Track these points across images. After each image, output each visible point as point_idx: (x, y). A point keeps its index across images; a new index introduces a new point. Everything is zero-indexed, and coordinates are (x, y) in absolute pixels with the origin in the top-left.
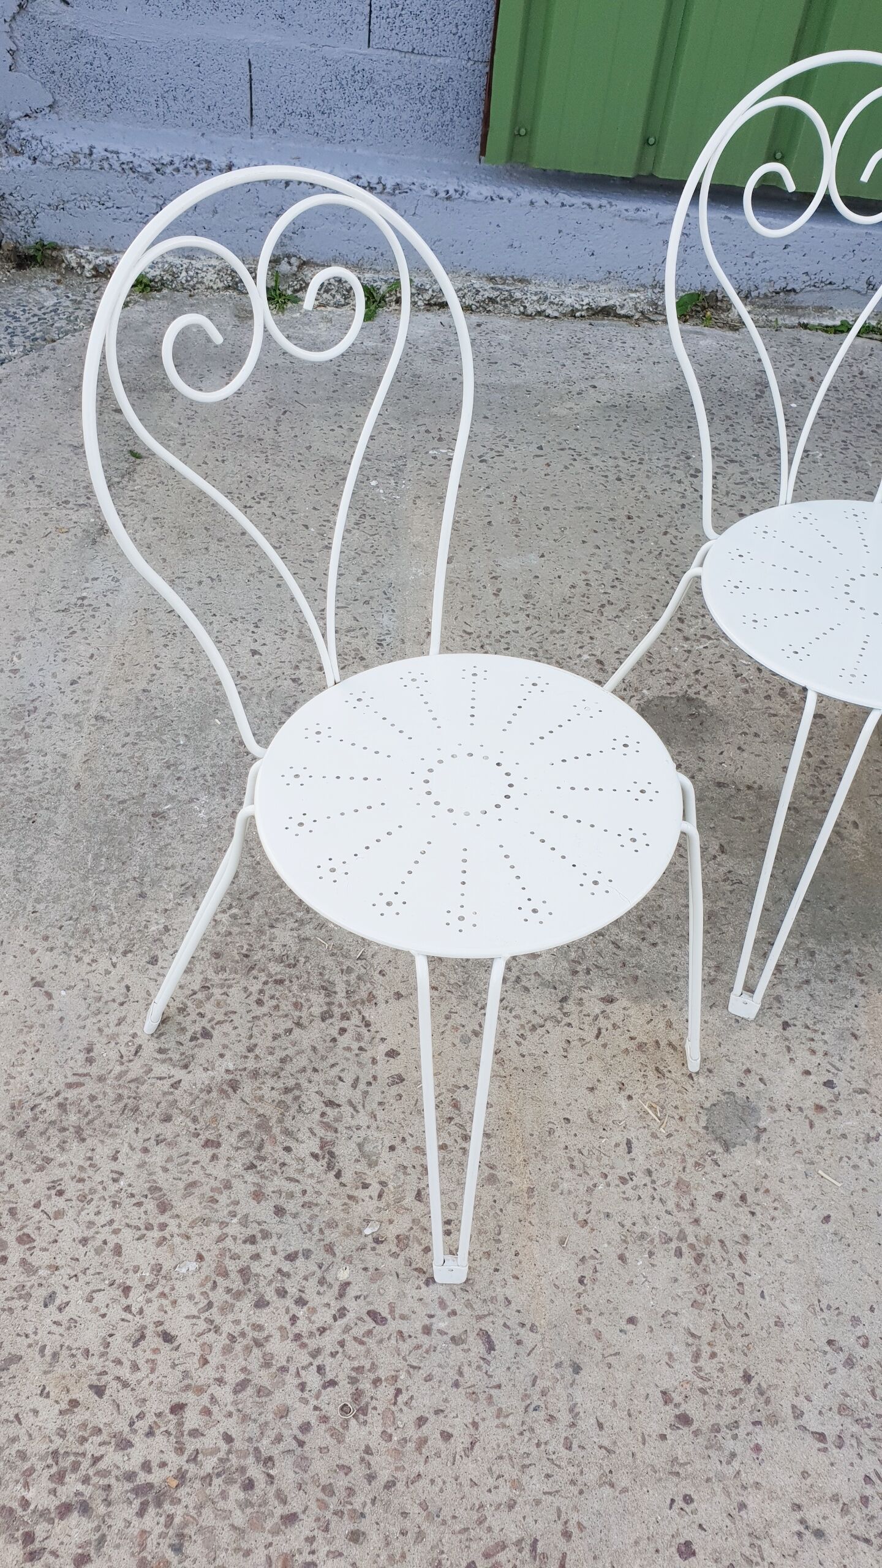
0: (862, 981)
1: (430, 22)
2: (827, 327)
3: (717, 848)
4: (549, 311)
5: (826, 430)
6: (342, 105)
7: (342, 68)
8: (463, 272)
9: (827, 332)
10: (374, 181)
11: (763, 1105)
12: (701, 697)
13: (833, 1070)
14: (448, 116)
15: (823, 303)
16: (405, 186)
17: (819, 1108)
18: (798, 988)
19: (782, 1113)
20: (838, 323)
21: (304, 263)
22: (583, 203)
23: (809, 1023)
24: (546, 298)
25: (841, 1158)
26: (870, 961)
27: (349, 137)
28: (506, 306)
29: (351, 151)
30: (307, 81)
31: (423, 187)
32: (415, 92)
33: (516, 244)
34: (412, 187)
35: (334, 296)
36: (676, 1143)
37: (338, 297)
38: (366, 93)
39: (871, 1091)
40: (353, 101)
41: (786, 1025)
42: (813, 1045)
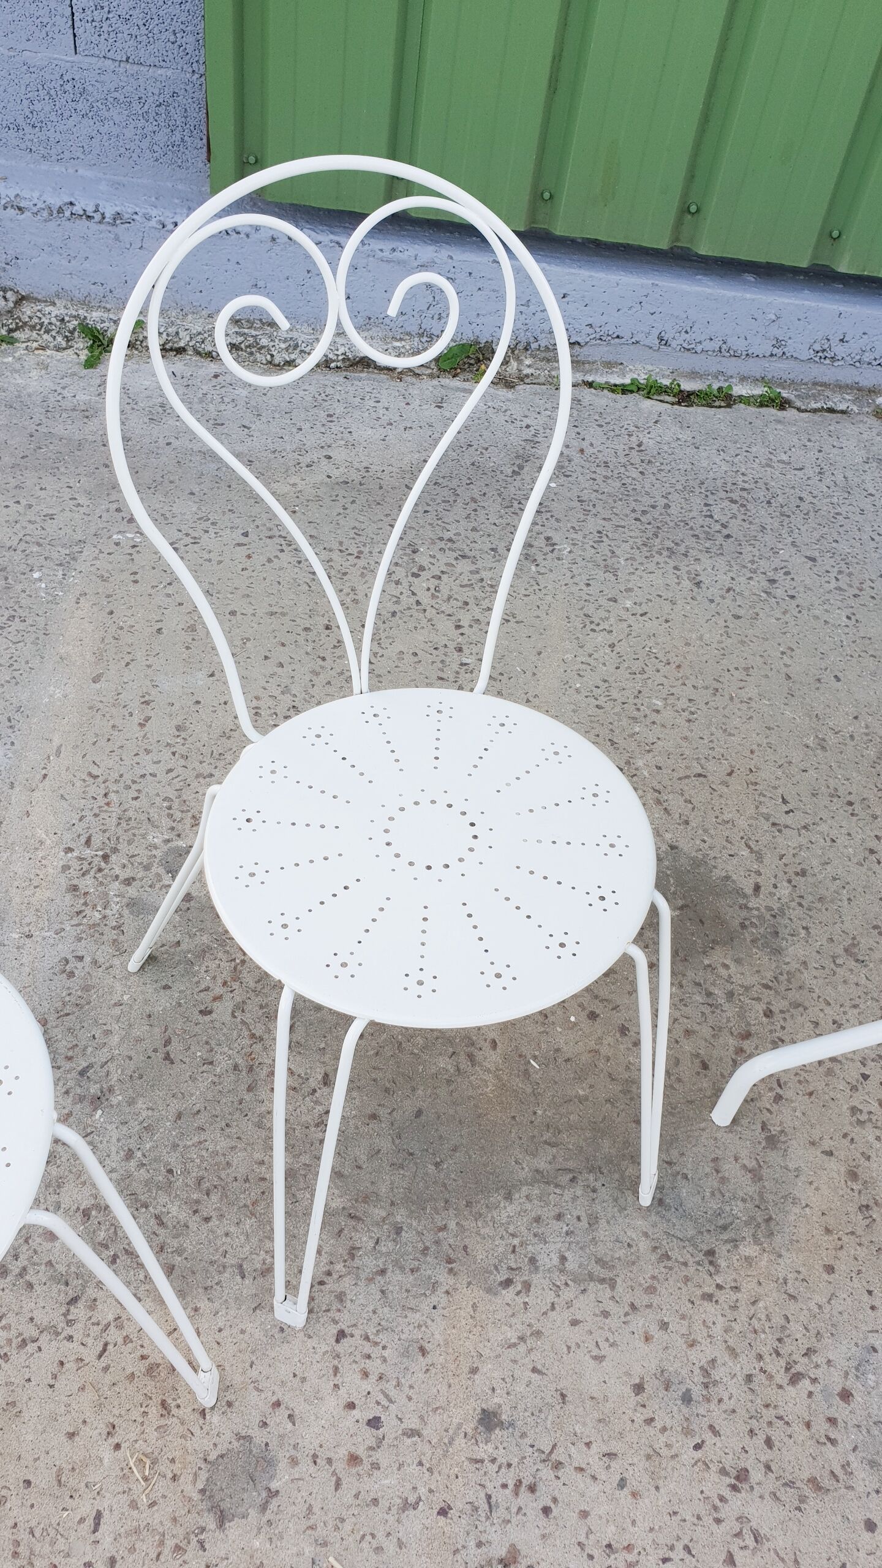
0: (451, 1270)
1: (142, 27)
2: (615, 385)
3: (320, 1077)
5: (583, 517)
6: (53, 117)
7: (48, 77)
8: (205, 313)
9: (613, 391)
10: (90, 210)
11: (282, 1456)
13: (385, 1402)
14: (178, 136)
15: (610, 358)
16: (126, 216)
17: (354, 1459)
18: (370, 1280)
19: (306, 1466)
20: (627, 381)
21: (23, 298)
22: (331, 241)
23: (371, 1331)
24: (296, 346)
25: (363, 1536)
26: (467, 1241)
27: (67, 155)
28: (251, 354)
29: (71, 171)
30: (10, 90)
31: (148, 218)
32: (136, 106)
33: (261, 284)
34: (135, 217)
35: (54, 338)
36: (159, 1517)
37: (59, 339)
38: (80, 106)
39: (425, 1432)
40: (66, 115)
41: (341, 1335)
42: (368, 1364)
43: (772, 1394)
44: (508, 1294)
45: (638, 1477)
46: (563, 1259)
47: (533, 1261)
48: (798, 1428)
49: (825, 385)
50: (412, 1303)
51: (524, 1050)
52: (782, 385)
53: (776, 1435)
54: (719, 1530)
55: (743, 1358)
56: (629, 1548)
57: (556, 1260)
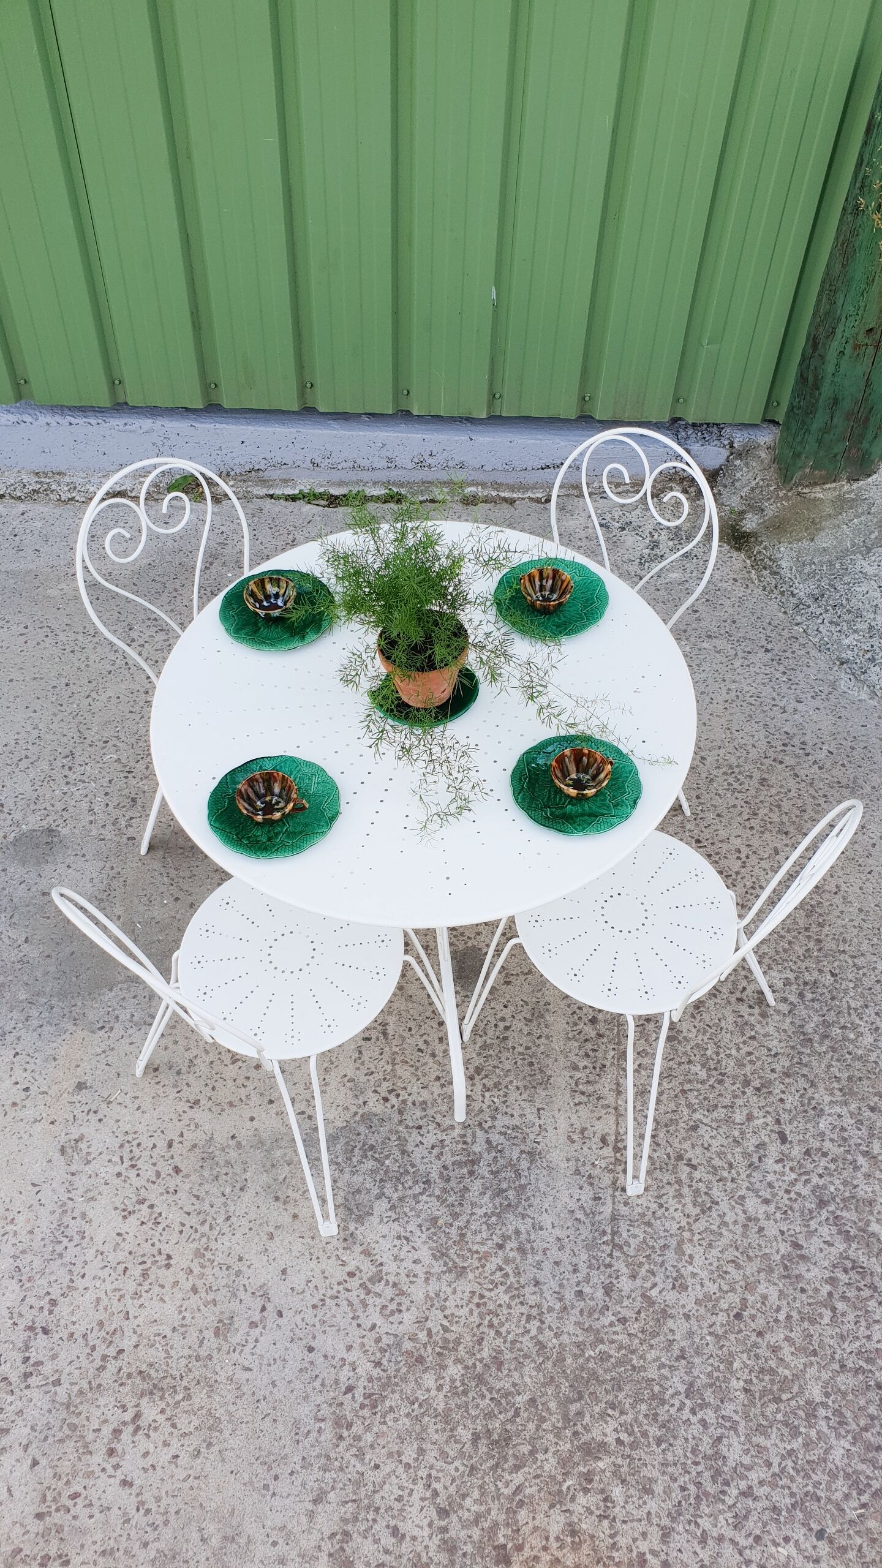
0: (75, 1024)
2: (288, 496)
4: (77, 498)
8: (15, 470)
9: (286, 500)
12: (59, 829)
13: (32, 1081)
15: (285, 477)
17: (14, 1104)
18: (34, 1030)
20: (297, 492)
24: (75, 486)
26: (85, 1010)
28: (46, 495)
33: (46, 450)
39: (49, 1092)
42: (27, 1066)
43: (221, 1068)
44: (101, 1033)
45: (147, 1103)
46: (133, 1015)
47: (117, 1017)
48: (230, 1083)
49: (429, 482)
50: (54, 1039)
51: (135, 920)
52: (402, 485)
53: (217, 1085)
54: (178, 1124)
55: (211, 1055)
56: (135, 1133)
57: (128, 1016)
